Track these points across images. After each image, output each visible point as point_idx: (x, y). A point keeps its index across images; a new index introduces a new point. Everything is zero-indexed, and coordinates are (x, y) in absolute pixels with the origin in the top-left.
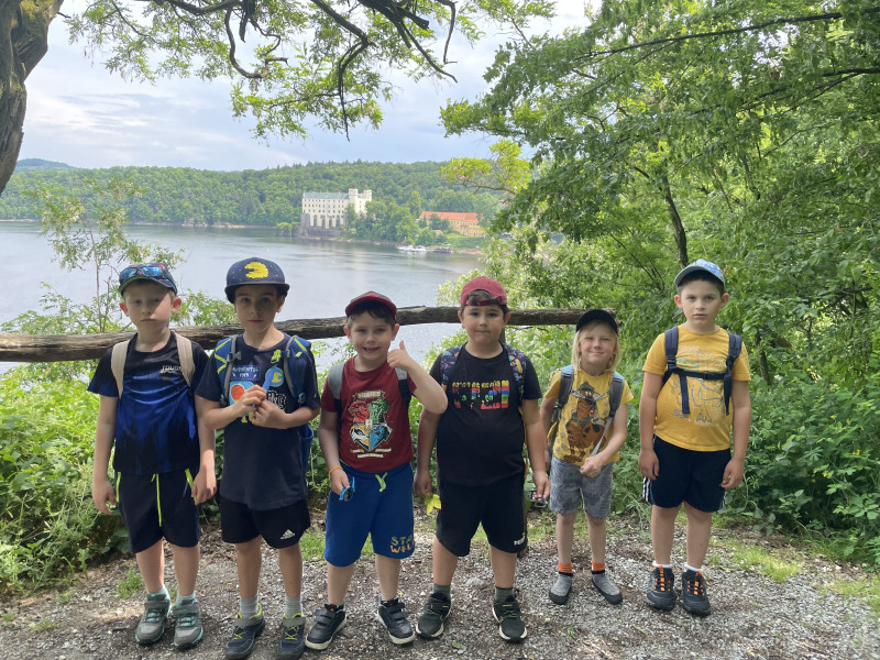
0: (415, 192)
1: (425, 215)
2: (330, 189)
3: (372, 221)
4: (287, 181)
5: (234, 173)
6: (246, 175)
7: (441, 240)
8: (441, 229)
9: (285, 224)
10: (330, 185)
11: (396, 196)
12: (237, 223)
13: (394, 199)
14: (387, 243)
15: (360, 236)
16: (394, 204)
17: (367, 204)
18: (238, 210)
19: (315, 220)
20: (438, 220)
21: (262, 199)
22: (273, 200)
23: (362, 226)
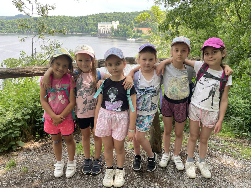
0: (132, 21)
1: (135, 29)
2: (106, 21)
3: (119, 31)
4: (93, 19)
5: (78, 17)
6: (81, 17)
7: (140, 36)
8: (140, 33)
9: (94, 32)
10: (106, 20)
11: (126, 23)
12: (80, 33)
13: (126, 24)
14: (123, 38)
15: (115, 36)
16: (125, 25)
17: (118, 26)
18: (80, 29)
19: (102, 31)
20: (139, 30)
21: (86, 25)
22: (89, 25)
23: (116, 33)
